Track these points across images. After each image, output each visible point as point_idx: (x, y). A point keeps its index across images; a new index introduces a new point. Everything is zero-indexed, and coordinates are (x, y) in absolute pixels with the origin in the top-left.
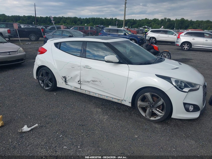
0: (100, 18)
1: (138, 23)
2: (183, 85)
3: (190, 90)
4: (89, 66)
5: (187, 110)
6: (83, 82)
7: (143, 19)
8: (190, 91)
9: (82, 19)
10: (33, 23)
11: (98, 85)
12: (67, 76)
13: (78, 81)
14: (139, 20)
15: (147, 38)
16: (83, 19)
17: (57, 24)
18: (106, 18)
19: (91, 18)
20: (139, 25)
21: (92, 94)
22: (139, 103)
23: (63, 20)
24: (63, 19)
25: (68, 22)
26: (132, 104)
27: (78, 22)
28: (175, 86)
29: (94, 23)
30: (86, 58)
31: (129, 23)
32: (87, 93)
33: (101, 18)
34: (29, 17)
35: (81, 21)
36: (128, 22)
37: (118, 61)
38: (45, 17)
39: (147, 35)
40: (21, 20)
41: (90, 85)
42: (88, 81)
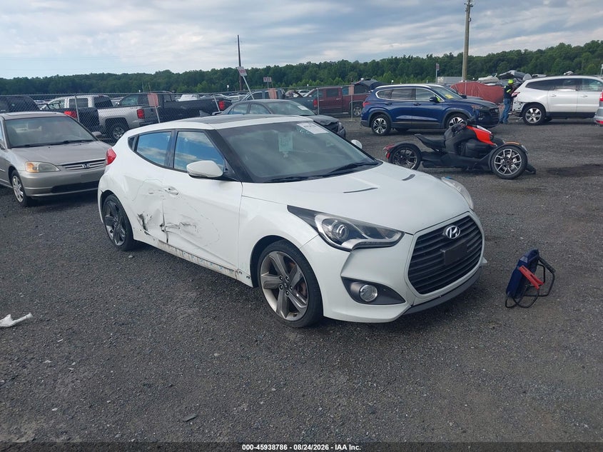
0: (414, 56)
1: (533, 61)
2: (340, 232)
3: (356, 245)
4: (174, 189)
5: (357, 297)
6: (170, 227)
7: (552, 48)
8: (358, 247)
9: (361, 65)
10: (228, 86)
11: (192, 234)
12: (144, 215)
13: (161, 226)
14: (540, 51)
15: (516, 107)
16: (366, 64)
17: (294, 84)
18: (431, 56)
19: (388, 60)
20: (537, 66)
21: (186, 257)
22: (264, 276)
23: (311, 72)
24: (310, 69)
25: (322, 77)
26: (252, 279)
27: (350, 74)
28: (320, 234)
29: (397, 72)
30: (173, 169)
31: (504, 62)
32: (178, 254)
33: (418, 58)
34: (226, 72)
35: (360, 71)
36: (500, 60)
37: (220, 174)
38: (263, 69)
39: (515, 99)
40: (204, 82)
41: (182, 236)
42: (176, 225)
